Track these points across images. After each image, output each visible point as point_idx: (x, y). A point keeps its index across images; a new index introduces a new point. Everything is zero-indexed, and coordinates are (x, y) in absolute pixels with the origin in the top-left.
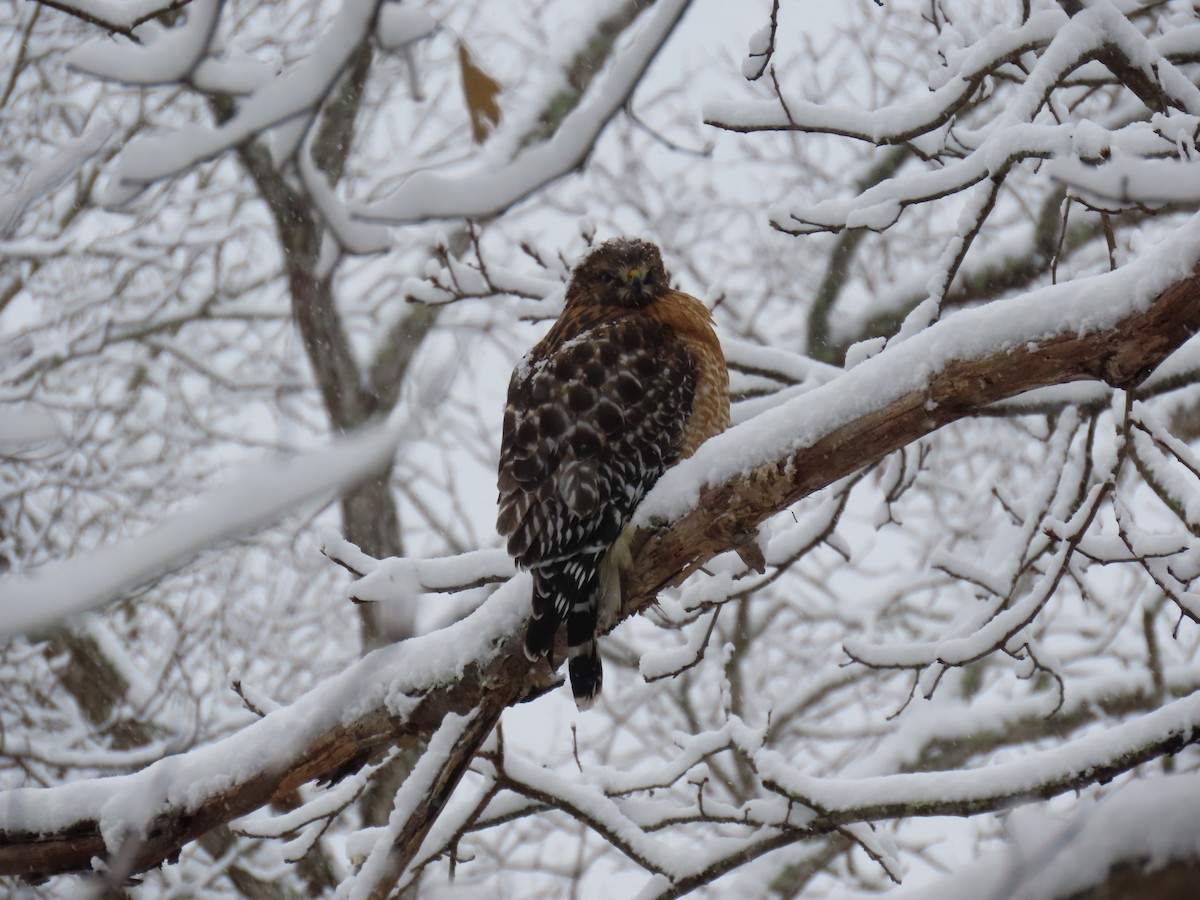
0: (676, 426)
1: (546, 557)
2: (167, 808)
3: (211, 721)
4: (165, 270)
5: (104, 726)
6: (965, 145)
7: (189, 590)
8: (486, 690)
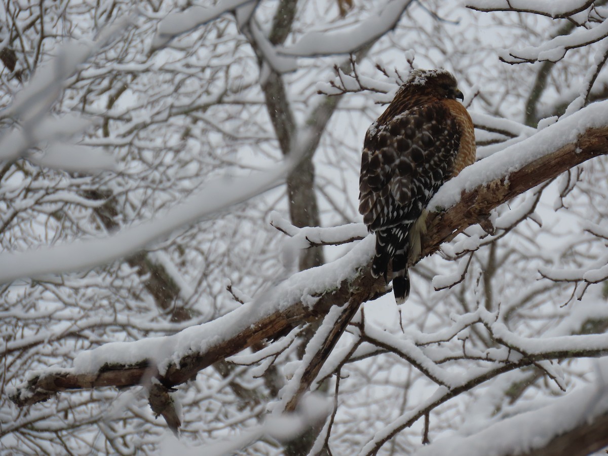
0: (450, 160)
1: (383, 225)
2: (190, 352)
3: (221, 308)
4: (201, 79)
5: (168, 310)
6: (601, 16)
7: (211, 241)
8: (352, 294)
